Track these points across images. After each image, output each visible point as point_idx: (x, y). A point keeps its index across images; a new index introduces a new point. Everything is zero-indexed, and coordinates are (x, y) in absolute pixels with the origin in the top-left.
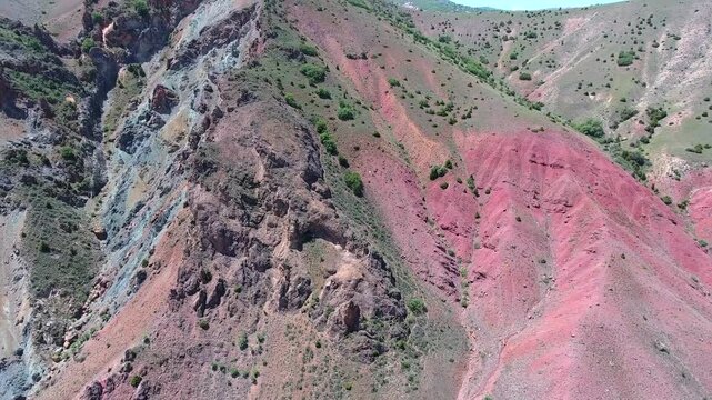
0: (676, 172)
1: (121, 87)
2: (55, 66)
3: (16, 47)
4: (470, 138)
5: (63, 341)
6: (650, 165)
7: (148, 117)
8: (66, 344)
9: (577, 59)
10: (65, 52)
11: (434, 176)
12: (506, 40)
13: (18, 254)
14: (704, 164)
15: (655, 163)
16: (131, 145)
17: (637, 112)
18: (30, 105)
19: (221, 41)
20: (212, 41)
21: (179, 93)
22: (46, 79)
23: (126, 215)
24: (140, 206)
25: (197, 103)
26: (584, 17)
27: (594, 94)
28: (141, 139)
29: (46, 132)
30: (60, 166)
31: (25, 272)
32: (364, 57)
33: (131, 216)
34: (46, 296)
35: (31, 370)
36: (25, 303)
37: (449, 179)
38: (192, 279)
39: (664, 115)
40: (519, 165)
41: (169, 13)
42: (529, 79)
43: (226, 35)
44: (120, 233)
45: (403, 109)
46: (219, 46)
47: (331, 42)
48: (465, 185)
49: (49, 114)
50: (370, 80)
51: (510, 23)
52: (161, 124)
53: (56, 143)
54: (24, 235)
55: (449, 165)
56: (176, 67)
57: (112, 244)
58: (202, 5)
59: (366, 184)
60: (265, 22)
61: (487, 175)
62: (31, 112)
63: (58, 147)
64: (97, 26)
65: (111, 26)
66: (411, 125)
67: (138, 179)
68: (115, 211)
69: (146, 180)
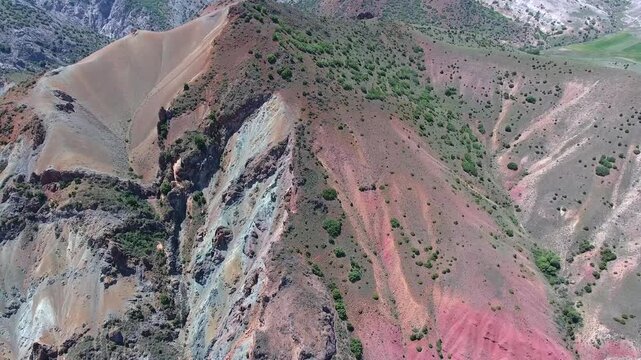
0: (599, 341)
1: (190, 217)
2: (147, 221)
3: (119, 209)
4: (446, 299)
6: (582, 326)
7: (212, 254)
9: (563, 150)
10: (150, 194)
11: (414, 338)
12: (507, 98)
14: (622, 336)
15: (586, 325)
16: (202, 278)
17: (592, 247)
18: (136, 263)
19: (262, 176)
20: (255, 176)
21: (232, 228)
22: (142, 232)
23: (206, 349)
24: (214, 342)
25: (248, 249)
26: (585, 85)
27: (564, 210)
28: (209, 273)
29: (149, 284)
30: (161, 310)
32: (374, 188)
33: (209, 350)
37: (423, 344)
39: (614, 258)
40: (476, 339)
41: (220, 136)
42: (516, 169)
43: (266, 172)
45: (398, 258)
46: (261, 181)
47: (348, 170)
48: (434, 351)
49: (149, 267)
50: (377, 218)
51: (514, 74)
52: (221, 259)
53: (156, 291)
55: (425, 331)
56: (229, 203)
58: (246, 123)
59: (365, 346)
60: (297, 165)
61: (452, 341)
62: (138, 268)
63: (158, 294)
64: (169, 165)
65: (179, 161)
66: (403, 279)
67: (211, 318)
68: (198, 345)
69: (216, 318)
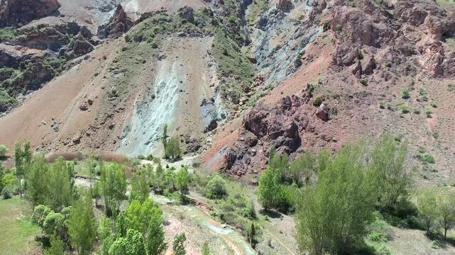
1: (256, 4)
5: (239, 102)
7: (276, 12)
8: (241, 103)
13: (210, 54)
16: (265, 26)
29: (220, 10)
31: (214, 63)
34: (227, 77)
35: (220, 111)
36: (215, 77)
38: (349, 55)
44: (267, 59)
53: (226, 15)
54: (213, 46)
57: (262, 64)
68: (262, 49)
